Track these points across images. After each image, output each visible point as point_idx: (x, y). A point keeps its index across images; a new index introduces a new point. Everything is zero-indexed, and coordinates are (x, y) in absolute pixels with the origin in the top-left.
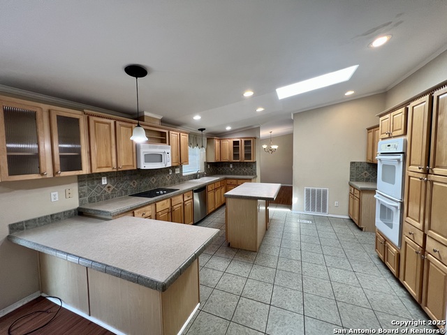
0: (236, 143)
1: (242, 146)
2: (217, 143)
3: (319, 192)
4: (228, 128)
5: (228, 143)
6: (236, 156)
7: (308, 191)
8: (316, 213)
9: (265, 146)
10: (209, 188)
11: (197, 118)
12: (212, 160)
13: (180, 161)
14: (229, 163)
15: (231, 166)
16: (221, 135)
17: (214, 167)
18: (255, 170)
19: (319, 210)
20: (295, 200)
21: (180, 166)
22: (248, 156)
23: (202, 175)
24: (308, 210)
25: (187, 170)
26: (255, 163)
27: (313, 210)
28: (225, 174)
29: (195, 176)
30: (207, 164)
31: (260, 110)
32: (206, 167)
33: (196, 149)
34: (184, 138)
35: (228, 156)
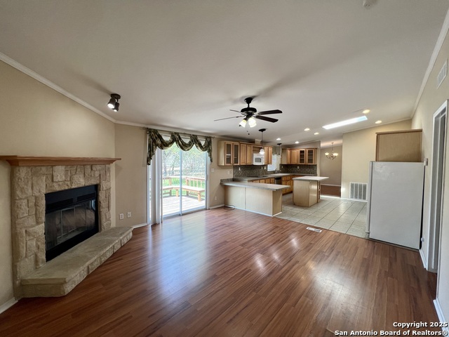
0: (302, 152)
1: (306, 154)
2: (289, 151)
3: (360, 186)
4: (297, 143)
5: (296, 152)
6: (302, 160)
7: (352, 185)
8: (358, 200)
9: (327, 154)
10: (283, 179)
11: (279, 139)
12: (285, 163)
13: (269, 162)
14: (296, 166)
15: (298, 167)
16: (291, 147)
17: (286, 168)
18: (316, 171)
19: (360, 198)
20: (343, 190)
21: (266, 165)
22: (310, 160)
23: (278, 172)
24: (352, 197)
25: (270, 168)
26: (316, 165)
27: (356, 198)
28: (294, 172)
29: (274, 172)
30: (281, 165)
31: (317, 134)
32: (281, 167)
33: (275, 155)
34: (271, 149)
35: (296, 160)
